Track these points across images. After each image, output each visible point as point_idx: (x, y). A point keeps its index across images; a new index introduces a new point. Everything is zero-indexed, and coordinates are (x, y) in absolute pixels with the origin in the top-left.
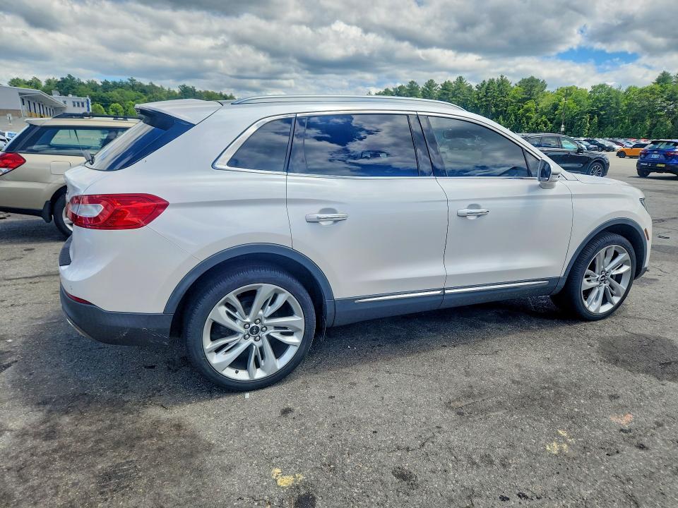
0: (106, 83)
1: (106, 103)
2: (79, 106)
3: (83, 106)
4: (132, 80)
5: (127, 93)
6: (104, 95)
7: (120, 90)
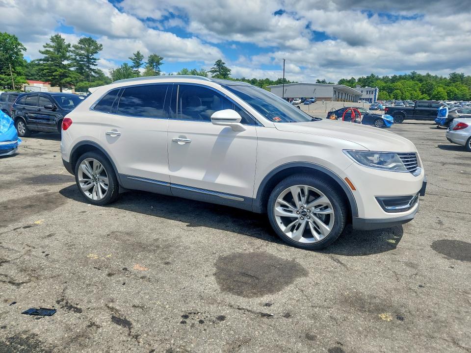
0: (395, 77)
1: (390, 90)
2: (370, 93)
3: (372, 93)
4: (414, 73)
5: (408, 82)
6: (391, 85)
7: (403, 81)
